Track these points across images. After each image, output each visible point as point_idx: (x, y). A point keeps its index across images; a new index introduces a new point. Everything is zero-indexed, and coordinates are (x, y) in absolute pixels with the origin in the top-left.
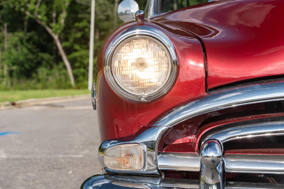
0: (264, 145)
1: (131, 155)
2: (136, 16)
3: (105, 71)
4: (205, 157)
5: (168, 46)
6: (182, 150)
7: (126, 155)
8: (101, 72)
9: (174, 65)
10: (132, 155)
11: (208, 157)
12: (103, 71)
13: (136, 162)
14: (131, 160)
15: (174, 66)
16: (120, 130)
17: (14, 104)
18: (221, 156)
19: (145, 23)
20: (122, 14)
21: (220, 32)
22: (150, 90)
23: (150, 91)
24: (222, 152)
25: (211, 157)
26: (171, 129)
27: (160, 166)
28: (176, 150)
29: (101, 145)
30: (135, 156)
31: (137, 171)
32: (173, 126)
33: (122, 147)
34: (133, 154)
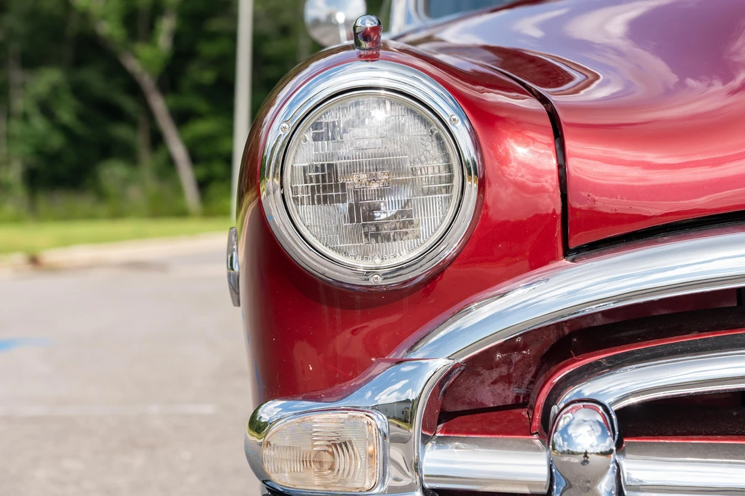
0: (735, 414)
1: (343, 446)
2: (357, 31)
3: (263, 194)
4: (563, 453)
5: (450, 120)
6: (493, 429)
7: (327, 446)
8: (254, 194)
9: (470, 174)
10: (346, 446)
11: (573, 453)
12: (259, 194)
13: (356, 467)
14: (342, 461)
15: (470, 180)
16: (311, 368)
17: (34, 261)
18: (611, 452)
19: (382, 52)
20: (317, 23)
21: (602, 77)
22: (400, 253)
23: (398, 254)
24: (614, 439)
25: (580, 453)
26: (462, 368)
27: (427, 478)
28: (474, 430)
29: (255, 412)
30: (355, 448)
31: (360, 493)
32: (466, 359)
33: (316, 422)
34: (350, 442)
